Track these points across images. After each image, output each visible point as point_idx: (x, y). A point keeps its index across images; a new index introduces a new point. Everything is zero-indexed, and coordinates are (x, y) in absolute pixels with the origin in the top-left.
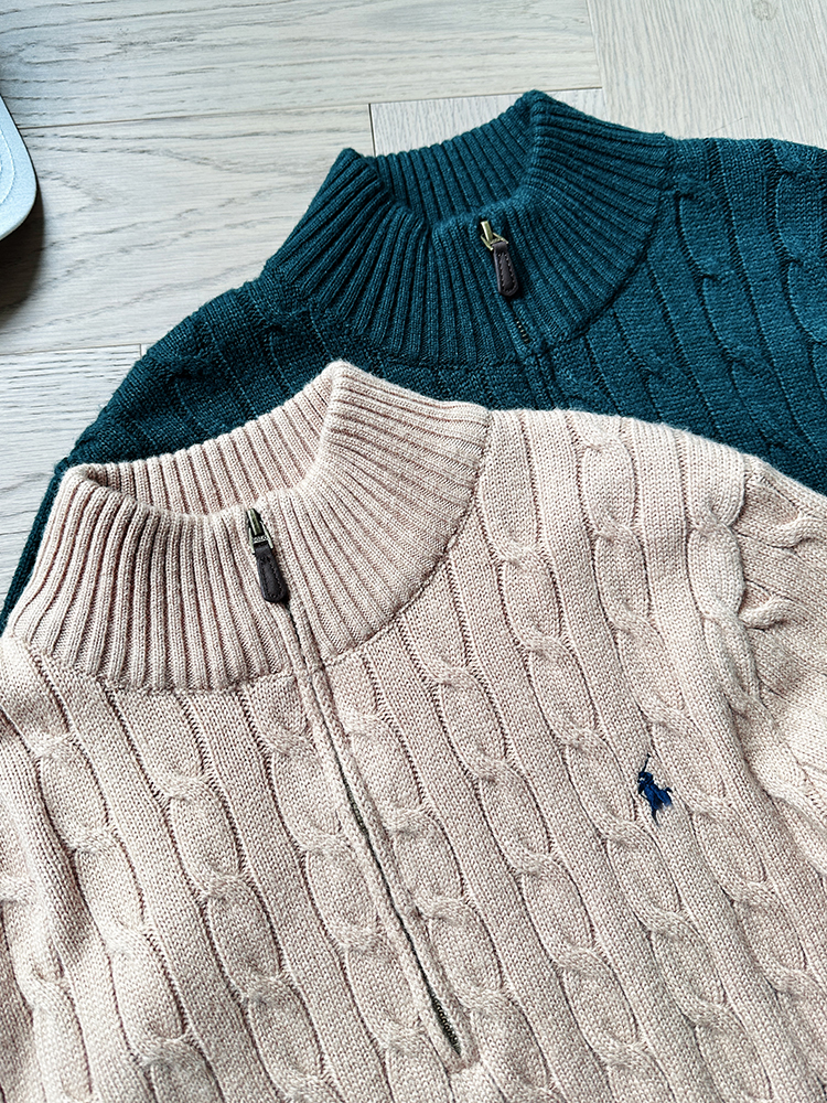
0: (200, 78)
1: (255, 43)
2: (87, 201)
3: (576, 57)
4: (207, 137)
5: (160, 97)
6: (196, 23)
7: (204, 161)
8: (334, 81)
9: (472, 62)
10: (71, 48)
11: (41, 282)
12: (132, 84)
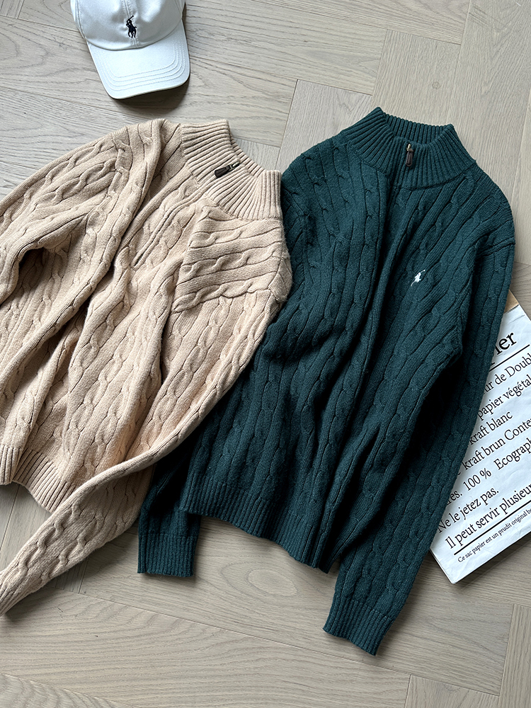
0: (249, 56)
1: (269, 50)
2: (203, 84)
3: (368, 83)
4: (245, 75)
5: (235, 58)
6: (253, 37)
7: (241, 82)
8: (289, 69)
9: (334, 75)
10: (213, 35)
11: (182, 104)
12: (228, 51)
